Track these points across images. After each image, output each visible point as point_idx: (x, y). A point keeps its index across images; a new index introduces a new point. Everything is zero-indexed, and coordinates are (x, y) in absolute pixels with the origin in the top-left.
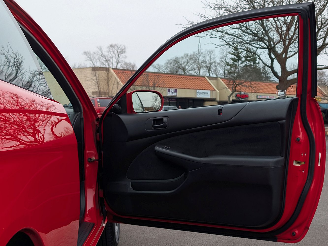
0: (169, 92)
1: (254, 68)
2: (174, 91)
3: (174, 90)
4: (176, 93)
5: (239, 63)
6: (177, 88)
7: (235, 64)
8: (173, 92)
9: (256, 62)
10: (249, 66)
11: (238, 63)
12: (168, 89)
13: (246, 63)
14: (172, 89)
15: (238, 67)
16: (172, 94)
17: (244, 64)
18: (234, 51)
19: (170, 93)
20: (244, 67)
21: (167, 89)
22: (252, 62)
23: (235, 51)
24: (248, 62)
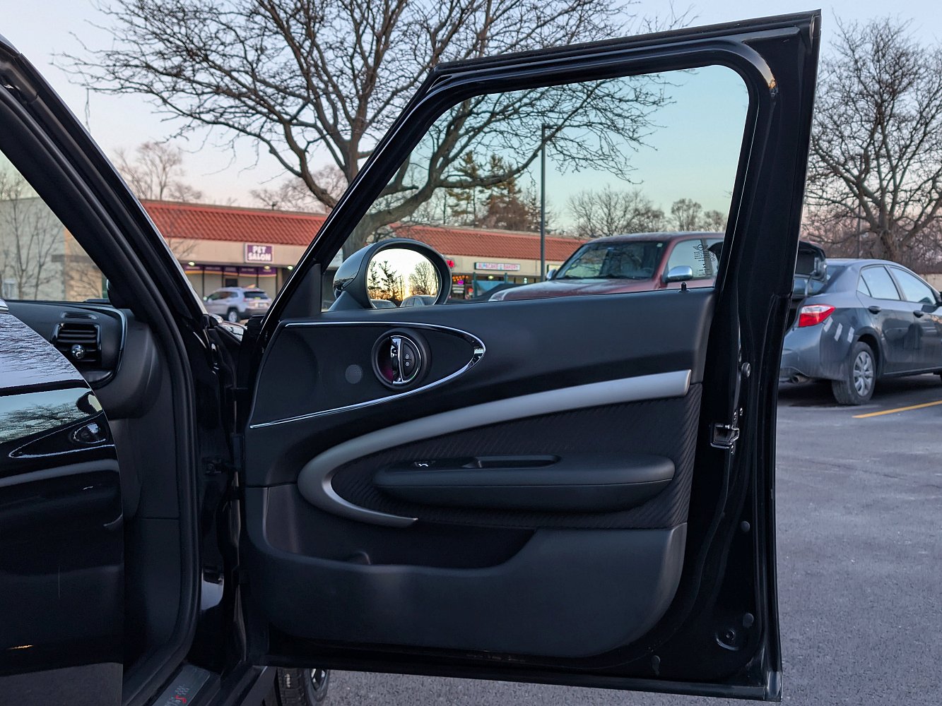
0: (250, 254)
1: (510, 202)
2: (264, 251)
3: (264, 248)
4: (270, 255)
5: (477, 193)
6: (272, 243)
7: (468, 193)
8: (260, 254)
9: (514, 189)
10: (498, 197)
11: (474, 192)
12: (249, 246)
13: (493, 190)
14: (258, 246)
15: (473, 200)
16: (259, 258)
17: (488, 192)
18: (464, 164)
19: (252, 255)
20: (488, 201)
21: (247, 244)
22: (505, 189)
23: (467, 164)
24: (496, 189)
